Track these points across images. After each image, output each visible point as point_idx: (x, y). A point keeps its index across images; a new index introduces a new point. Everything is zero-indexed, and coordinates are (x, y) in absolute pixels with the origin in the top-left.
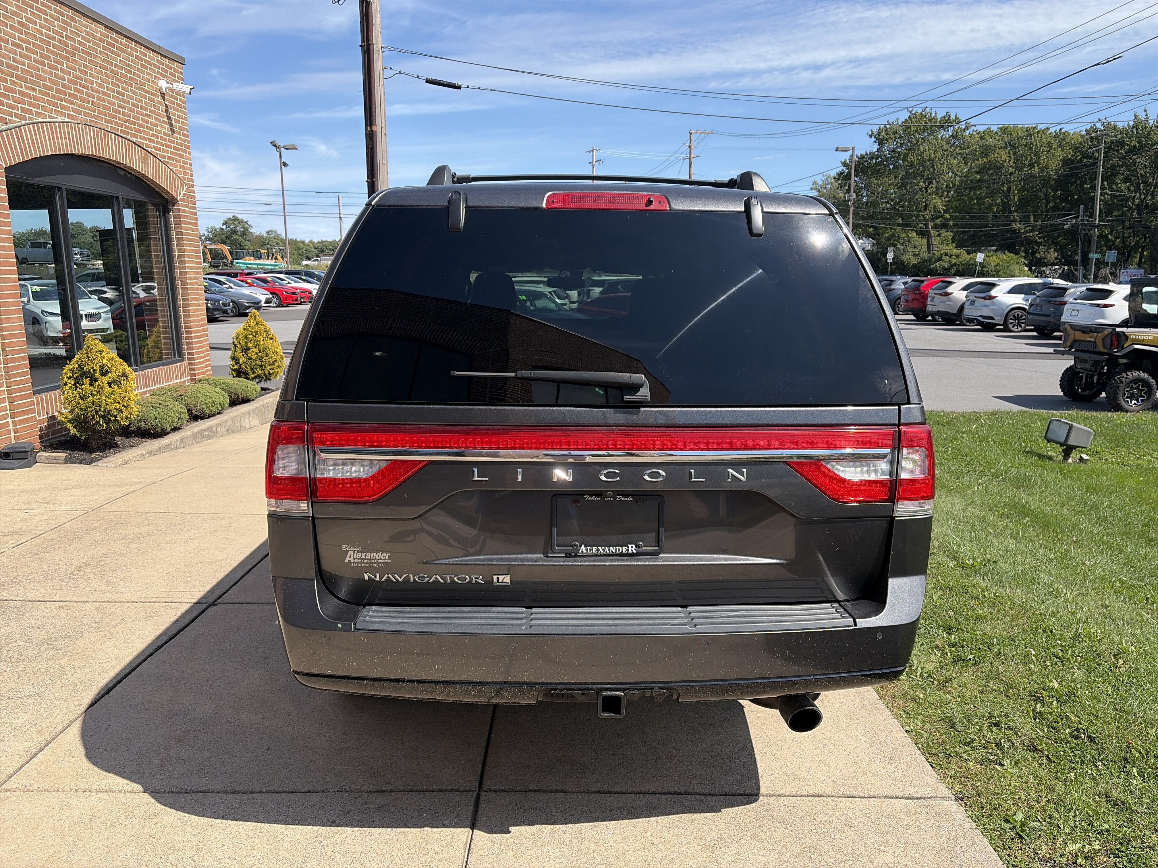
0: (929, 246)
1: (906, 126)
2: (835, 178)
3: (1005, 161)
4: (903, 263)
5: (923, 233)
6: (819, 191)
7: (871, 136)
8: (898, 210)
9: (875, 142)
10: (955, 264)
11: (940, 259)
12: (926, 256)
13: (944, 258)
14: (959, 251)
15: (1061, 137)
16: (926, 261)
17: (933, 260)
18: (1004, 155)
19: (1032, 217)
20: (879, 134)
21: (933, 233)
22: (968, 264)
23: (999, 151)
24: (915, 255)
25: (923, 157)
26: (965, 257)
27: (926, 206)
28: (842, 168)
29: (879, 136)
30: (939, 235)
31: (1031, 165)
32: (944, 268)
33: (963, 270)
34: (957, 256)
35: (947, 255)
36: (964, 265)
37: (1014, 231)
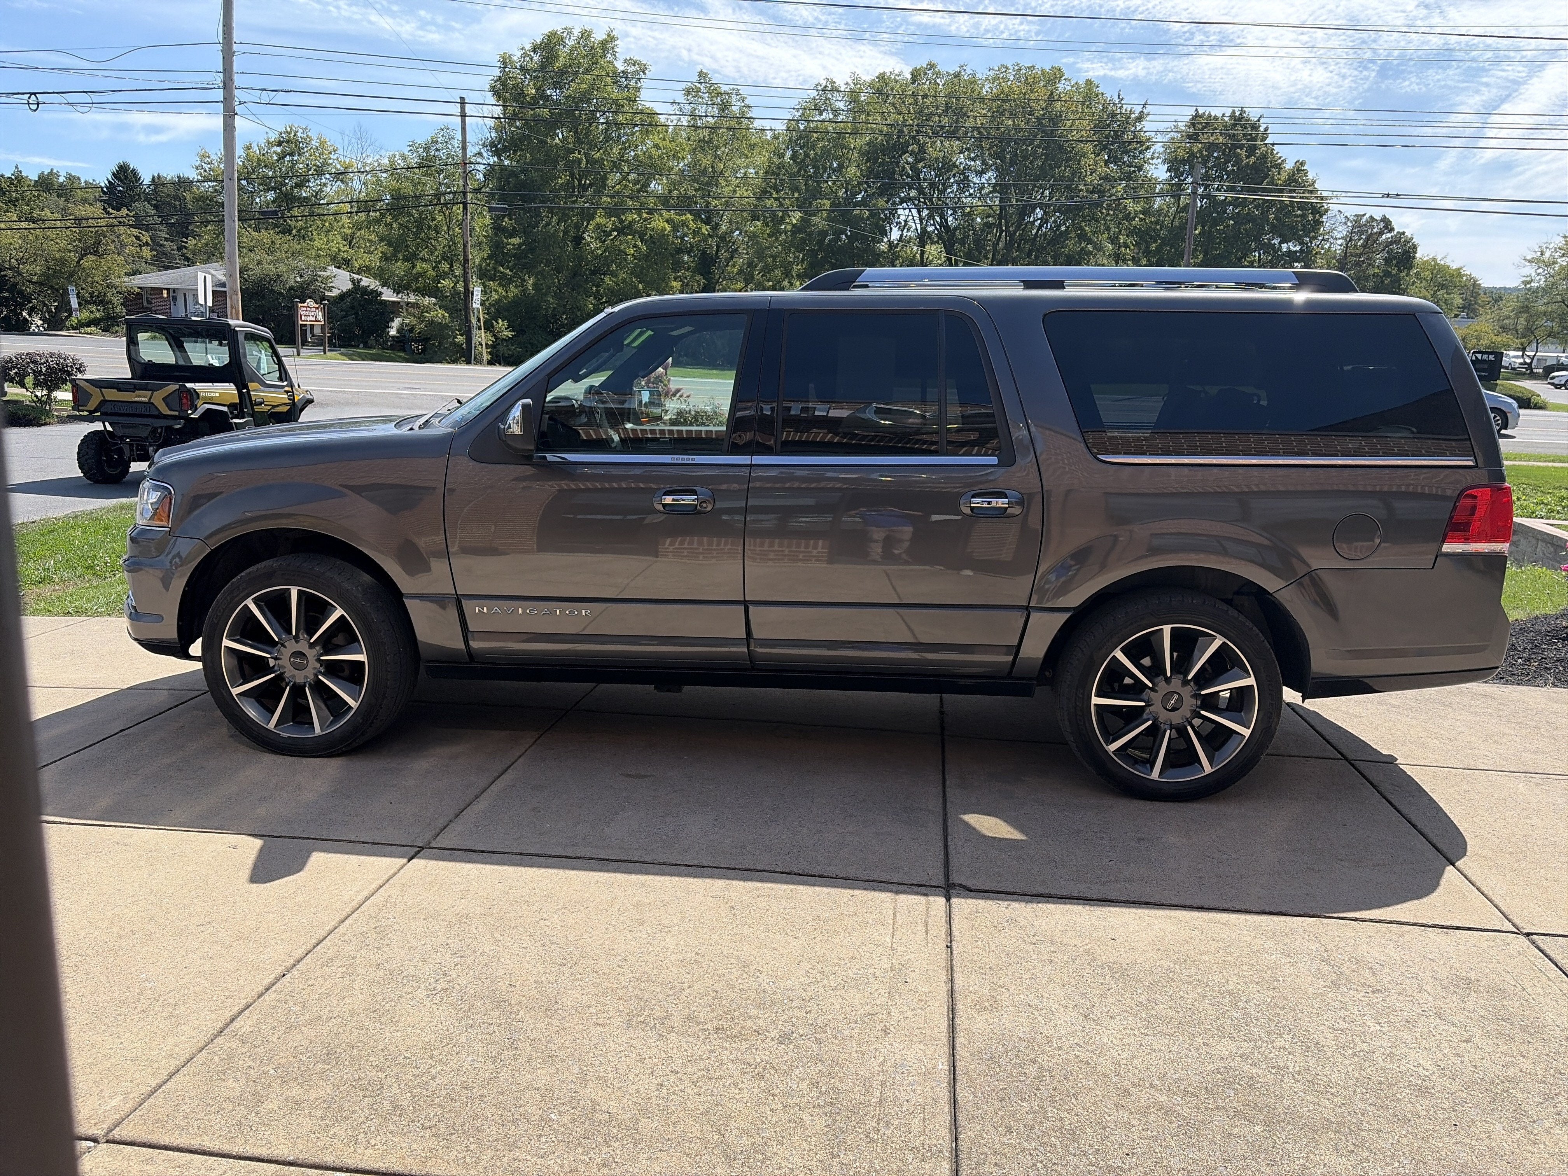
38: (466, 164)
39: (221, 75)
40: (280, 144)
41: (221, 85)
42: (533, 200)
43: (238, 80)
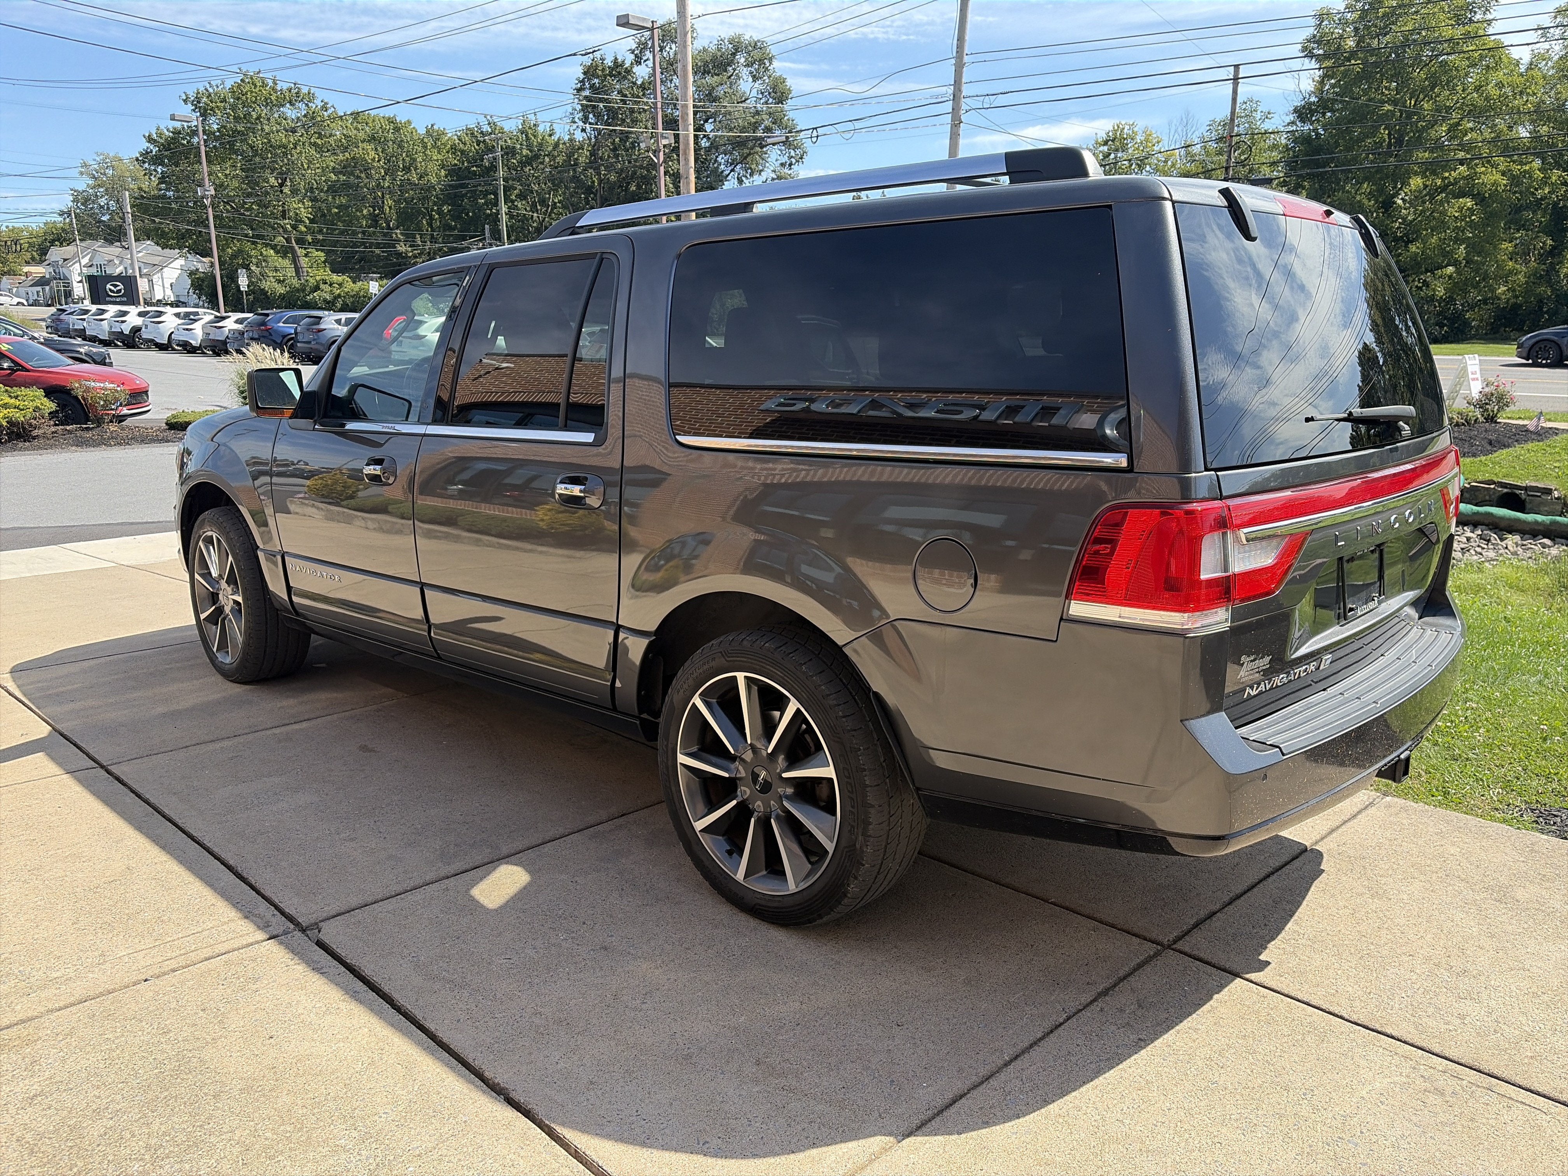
0: (298, 270)
1: (237, 92)
2: (137, 159)
3: (373, 160)
4: (263, 292)
5: (285, 251)
6: (94, 177)
7: (185, 101)
8: (244, 214)
9: (194, 110)
10: (339, 296)
11: (317, 288)
12: (295, 283)
13: (322, 286)
14: (340, 278)
15: (435, 136)
16: (298, 290)
17: (308, 289)
18: (370, 153)
19: (418, 236)
20: (198, 100)
21: (300, 252)
22: (357, 295)
23: (365, 144)
24: (279, 281)
25: (270, 141)
26: (350, 286)
27: (284, 212)
28: (148, 145)
29: (199, 102)
30: (306, 255)
31: (407, 169)
32: (325, 300)
33: (353, 303)
34: (340, 285)
35: (326, 283)
36: (353, 297)
37: (399, 254)
38: (1231, 137)
39: (952, 87)
40: (1106, 143)
41: (952, 97)
42: (1326, 164)
43: (966, 90)
